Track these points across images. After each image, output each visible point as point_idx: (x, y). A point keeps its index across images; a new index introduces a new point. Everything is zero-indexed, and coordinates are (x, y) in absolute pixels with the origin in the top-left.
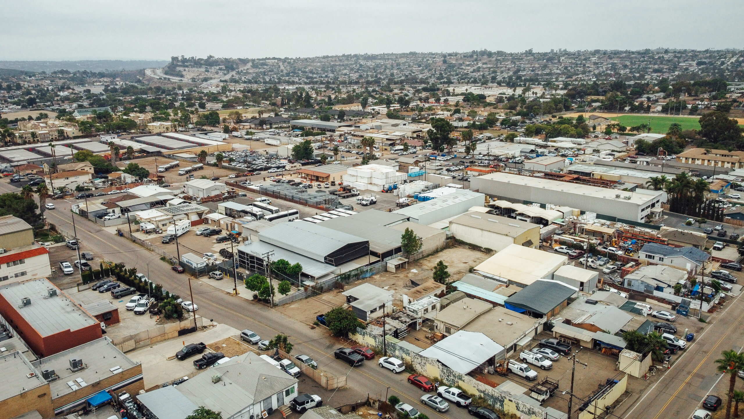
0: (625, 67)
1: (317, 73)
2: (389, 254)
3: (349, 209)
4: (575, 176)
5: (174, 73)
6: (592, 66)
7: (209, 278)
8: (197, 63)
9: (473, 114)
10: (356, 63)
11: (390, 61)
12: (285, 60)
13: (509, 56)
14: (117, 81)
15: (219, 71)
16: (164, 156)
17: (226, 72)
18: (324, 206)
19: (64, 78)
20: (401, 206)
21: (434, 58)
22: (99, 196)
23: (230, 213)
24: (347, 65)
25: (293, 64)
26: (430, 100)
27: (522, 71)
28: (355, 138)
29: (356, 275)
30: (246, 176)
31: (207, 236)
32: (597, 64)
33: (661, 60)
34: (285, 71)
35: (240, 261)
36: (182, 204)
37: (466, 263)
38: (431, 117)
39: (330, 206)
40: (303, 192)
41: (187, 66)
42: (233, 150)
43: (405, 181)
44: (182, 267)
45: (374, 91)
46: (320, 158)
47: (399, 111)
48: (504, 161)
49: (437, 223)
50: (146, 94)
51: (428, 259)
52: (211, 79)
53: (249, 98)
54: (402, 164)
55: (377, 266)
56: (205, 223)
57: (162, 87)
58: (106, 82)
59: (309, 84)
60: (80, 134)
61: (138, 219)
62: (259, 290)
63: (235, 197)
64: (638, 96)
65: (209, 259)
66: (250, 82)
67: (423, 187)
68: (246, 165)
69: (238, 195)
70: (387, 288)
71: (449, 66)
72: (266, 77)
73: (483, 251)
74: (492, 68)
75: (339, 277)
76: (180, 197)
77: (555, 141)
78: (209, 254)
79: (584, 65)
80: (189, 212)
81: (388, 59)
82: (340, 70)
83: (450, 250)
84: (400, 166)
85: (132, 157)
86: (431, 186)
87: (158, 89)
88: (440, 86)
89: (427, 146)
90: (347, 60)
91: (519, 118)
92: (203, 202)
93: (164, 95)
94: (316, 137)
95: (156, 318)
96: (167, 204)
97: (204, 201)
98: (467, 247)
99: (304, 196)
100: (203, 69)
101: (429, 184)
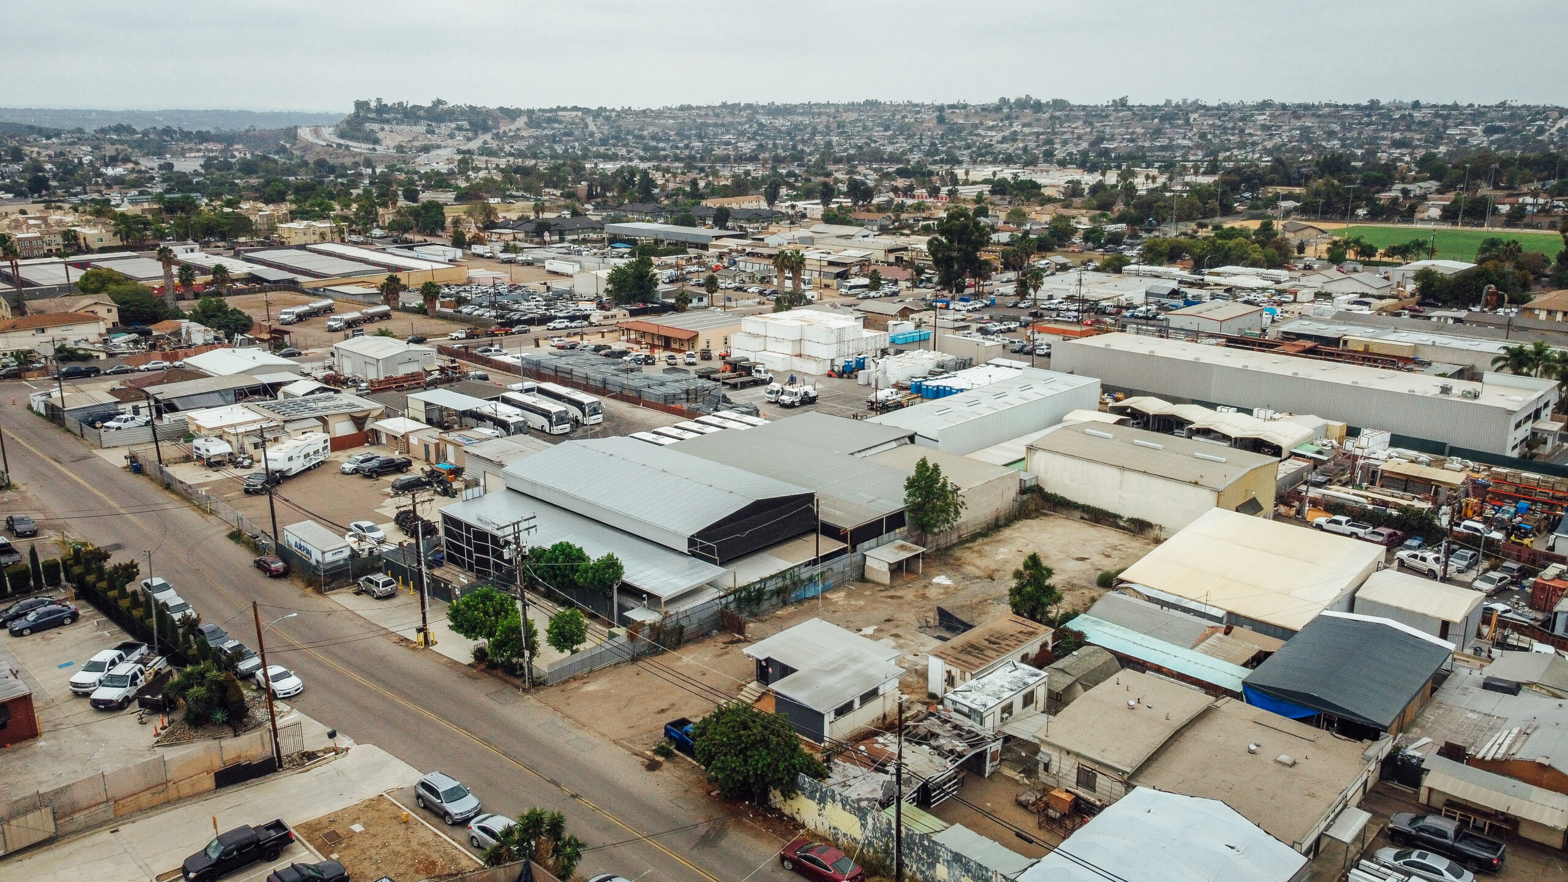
0: (1331, 134)
1: (668, 140)
2: (871, 531)
3: (748, 413)
4: (1309, 344)
5: (358, 134)
6: (1259, 133)
7: (358, 593)
8: (409, 114)
9: (1018, 217)
10: (750, 120)
11: (824, 118)
12: (598, 113)
13: (1079, 111)
14: (237, 150)
15: (457, 133)
16: (303, 292)
17: (470, 134)
18: (685, 406)
19: (121, 142)
20: (884, 408)
21: (918, 112)
22: (115, 373)
23: (438, 419)
24: (731, 124)
25: (614, 121)
26: (917, 192)
27: (1108, 140)
28: (754, 260)
29: (778, 592)
30: (493, 334)
31: (370, 477)
32: (1269, 128)
33: (1408, 122)
34: (598, 136)
35: (449, 545)
36: (318, 395)
37: (1083, 559)
38: (921, 223)
39: (701, 404)
40: (632, 370)
41: (388, 122)
42: (470, 281)
43: (884, 352)
44: (284, 560)
45: (791, 174)
46: (673, 301)
47: (850, 211)
48: (1110, 314)
49: (988, 450)
50: (294, 174)
51: (976, 545)
52: (439, 147)
53: (517, 183)
54: (869, 315)
55: (838, 564)
56: (372, 444)
57: (331, 161)
58: (212, 151)
59: (649, 160)
60: (117, 242)
61: (192, 428)
62: (489, 635)
63: (459, 379)
64: (1379, 187)
65: (361, 539)
66: (520, 154)
67: (930, 366)
68: (493, 313)
69: (466, 375)
70: (869, 631)
71: (952, 129)
72: (556, 147)
73: (1123, 528)
74: (1043, 133)
75: (731, 598)
76: (316, 379)
77: (1218, 274)
78: (365, 524)
79: (1242, 131)
80: (329, 412)
81: (820, 114)
82: (715, 135)
83: (1029, 522)
84: (865, 319)
85: (224, 291)
86: (953, 363)
87: (321, 164)
88: (934, 168)
89: (922, 281)
90: (732, 114)
91: (1122, 227)
92: (374, 391)
93: (332, 177)
94: (664, 258)
95: (158, 722)
96: (280, 395)
97: (376, 389)
98: (1078, 514)
99: (635, 381)
100: (421, 128)
101: (947, 357)
